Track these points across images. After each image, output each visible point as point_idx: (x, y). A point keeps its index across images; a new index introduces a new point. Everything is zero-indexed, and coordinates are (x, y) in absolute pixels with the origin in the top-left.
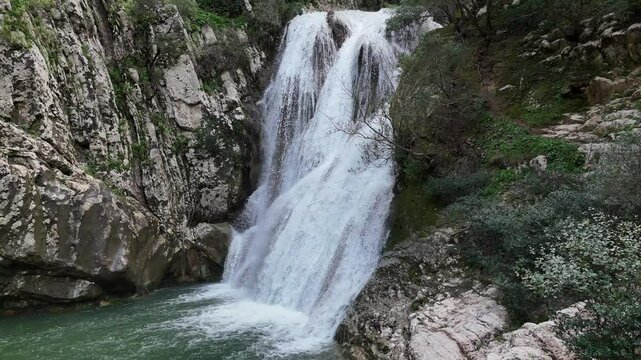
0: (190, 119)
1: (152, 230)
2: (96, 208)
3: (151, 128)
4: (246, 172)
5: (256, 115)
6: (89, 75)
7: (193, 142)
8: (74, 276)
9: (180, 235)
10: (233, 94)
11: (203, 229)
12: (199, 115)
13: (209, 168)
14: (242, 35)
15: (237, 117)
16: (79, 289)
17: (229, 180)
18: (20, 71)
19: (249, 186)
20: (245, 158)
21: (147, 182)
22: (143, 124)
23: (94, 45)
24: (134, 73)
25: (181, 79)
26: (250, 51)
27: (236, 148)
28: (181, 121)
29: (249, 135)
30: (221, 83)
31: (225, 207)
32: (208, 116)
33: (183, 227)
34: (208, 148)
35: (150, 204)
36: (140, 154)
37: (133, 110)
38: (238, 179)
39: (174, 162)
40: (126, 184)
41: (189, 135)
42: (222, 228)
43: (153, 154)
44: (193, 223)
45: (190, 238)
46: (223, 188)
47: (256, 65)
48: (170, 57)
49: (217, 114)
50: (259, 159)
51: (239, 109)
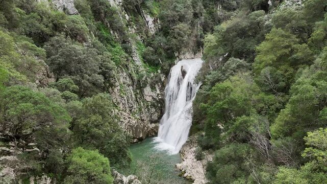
0: (149, 99)
1: (144, 126)
2: (137, 126)
3: (142, 103)
4: (161, 110)
5: (163, 95)
6: (131, 96)
7: (150, 104)
8: (134, 138)
9: (148, 127)
10: (158, 92)
11: (153, 125)
12: (151, 98)
13: (153, 110)
14: (159, 71)
15: (160, 98)
16: (135, 141)
17: (158, 112)
18: (123, 102)
19: (162, 114)
20: (161, 107)
21: (142, 116)
22: (140, 103)
23: (131, 87)
24: (138, 91)
25: (147, 90)
26: (161, 75)
27: (159, 105)
28: (147, 100)
29: (162, 102)
30: (155, 88)
31: (157, 119)
32: (153, 98)
33: (149, 125)
34: (153, 105)
35: (143, 120)
36: (140, 110)
37: (138, 100)
38: (160, 112)
39: (146, 110)
40: (138, 117)
41: (149, 103)
42: (157, 124)
43: (143, 110)
44: (151, 124)
45: (151, 127)
46: (156, 114)
47: (163, 79)
48: (145, 86)
49: (155, 97)
50: (164, 107)
51: (160, 95)
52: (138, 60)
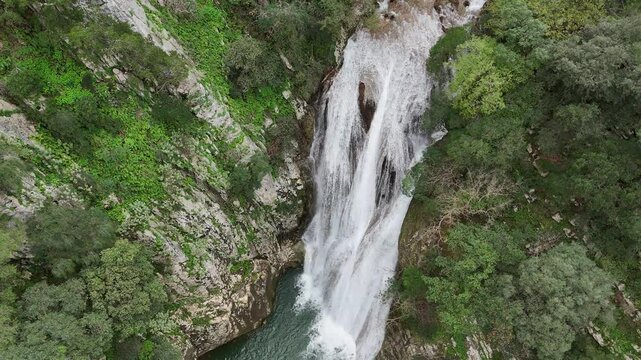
0: (271, 198)
7: (274, 207)
11: (290, 255)
14: (286, 94)
15: (299, 188)
20: (306, 204)
24: (237, 203)
27: (300, 202)
28: (266, 203)
31: (295, 225)
32: (281, 193)
33: (280, 254)
35: (262, 256)
41: (271, 205)
46: (294, 216)
47: (300, 113)
49: (286, 190)
51: (299, 182)
52: (217, 112)
